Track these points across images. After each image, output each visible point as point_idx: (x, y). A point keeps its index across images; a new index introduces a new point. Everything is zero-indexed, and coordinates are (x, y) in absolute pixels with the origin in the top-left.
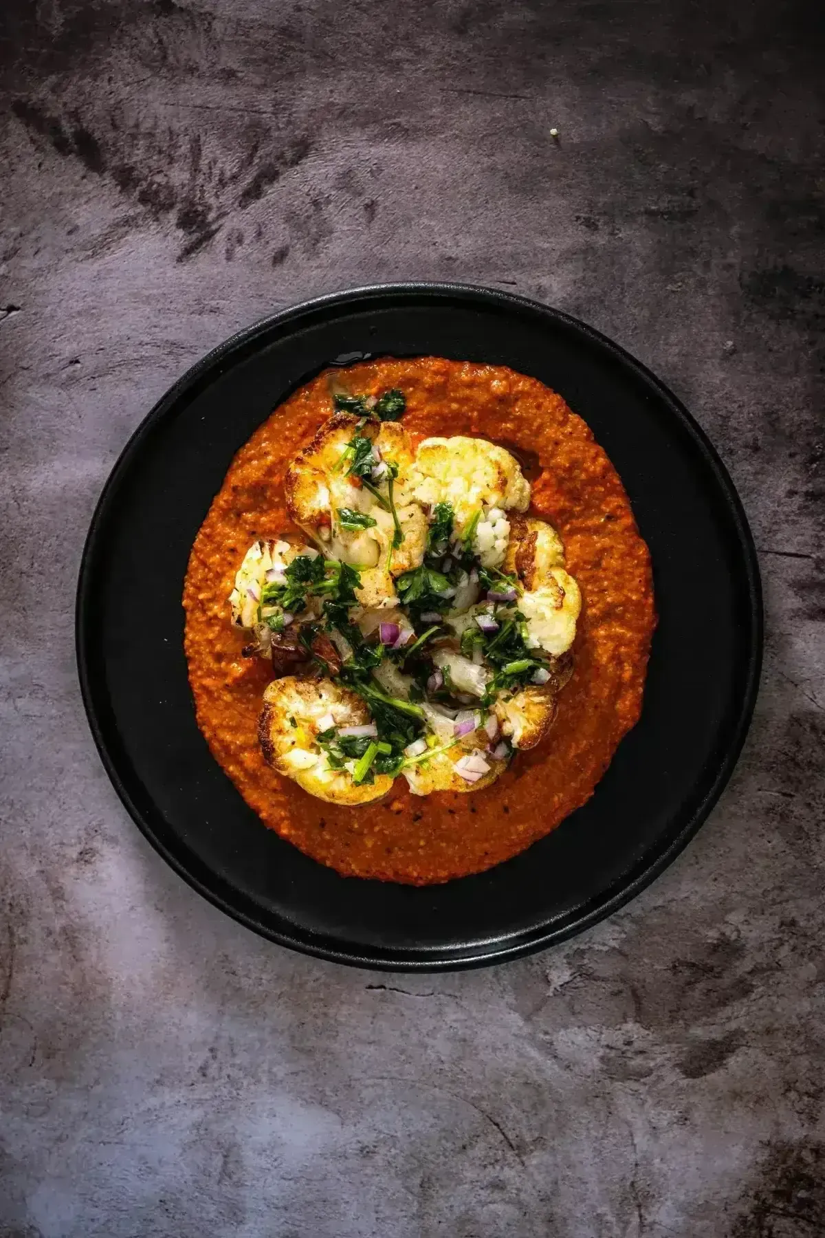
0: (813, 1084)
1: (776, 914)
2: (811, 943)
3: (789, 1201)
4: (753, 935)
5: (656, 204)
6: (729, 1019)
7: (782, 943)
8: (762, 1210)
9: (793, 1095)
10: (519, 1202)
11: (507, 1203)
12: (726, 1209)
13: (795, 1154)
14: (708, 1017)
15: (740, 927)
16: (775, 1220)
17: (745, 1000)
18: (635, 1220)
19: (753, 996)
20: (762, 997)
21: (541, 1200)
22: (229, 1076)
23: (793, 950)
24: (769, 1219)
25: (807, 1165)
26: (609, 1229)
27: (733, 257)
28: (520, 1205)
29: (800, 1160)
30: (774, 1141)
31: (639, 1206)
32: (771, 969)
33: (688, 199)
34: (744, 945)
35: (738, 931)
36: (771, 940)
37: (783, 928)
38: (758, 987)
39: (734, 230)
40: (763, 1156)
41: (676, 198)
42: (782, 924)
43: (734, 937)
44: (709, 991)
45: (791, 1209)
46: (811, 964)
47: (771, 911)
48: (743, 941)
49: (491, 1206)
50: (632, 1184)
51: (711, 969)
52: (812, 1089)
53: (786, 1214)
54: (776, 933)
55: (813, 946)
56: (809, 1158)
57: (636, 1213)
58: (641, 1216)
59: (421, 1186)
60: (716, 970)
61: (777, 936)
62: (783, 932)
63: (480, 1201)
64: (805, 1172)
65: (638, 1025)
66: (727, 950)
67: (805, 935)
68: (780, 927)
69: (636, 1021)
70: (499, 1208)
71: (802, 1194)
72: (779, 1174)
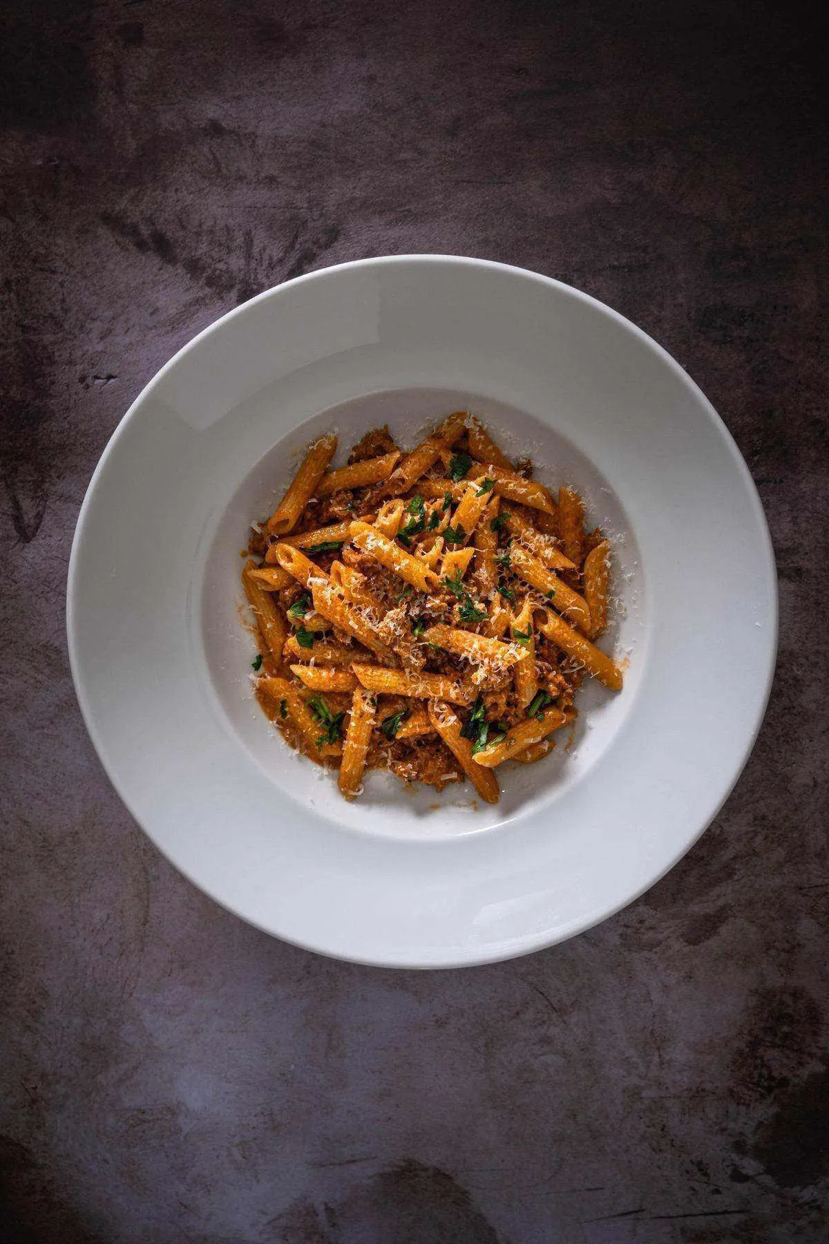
0: (788, 941)
1: (749, 812)
2: (778, 833)
3: (776, 1035)
4: (734, 829)
5: (617, 260)
6: (718, 896)
7: (756, 833)
8: (754, 1044)
9: (773, 952)
10: (564, 1053)
11: (555, 1054)
12: (726, 1046)
13: (777, 997)
14: (702, 896)
15: (722, 824)
16: (765, 1051)
17: (729, 881)
18: (656, 1059)
19: (736, 877)
20: (743, 877)
21: (582, 1050)
22: (328, 972)
23: (765, 839)
24: (761, 1051)
25: (788, 1006)
26: (637, 1068)
27: (681, 299)
28: (565, 1054)
29: (782, 1002)
30: (760, 990)
31: (658, 1049)
32: (749, 855)
33: (643, 254)
34: (726, 838)
35: (721, 827)
36: (747, 833)
37: (757, 822)
38: (739, 870)
39: (681, 276)
40: (753, 1001)
41: (633, 254)
42: (755, 819)
43: (718, 832)
44: (702, 875)
45: (778, 1041)
46: (779, 849)
47: (745, 810)
48: (725, 836)
49: (543, 1058)
50: (652, 1032)
51: (703, 858)
52: (787, 946)
53: (774, 1045)
54: (751, 826)
55: (781, 835)
56: (788, 999)
57: (657, 1054)
58: (660, 1056)
59: (486, 1045)
60: (706, 859)
61: (752, 829)
62: (756, 825)
63: (533, 1054)
64: (786, 1011)
65: (648, 907)
66: (713, 843)
67: (773, 827)
68: (754, 822)
69: (646, 904)
70: (549, 1059)
71: (786, 1029)
72: (765, 1016)
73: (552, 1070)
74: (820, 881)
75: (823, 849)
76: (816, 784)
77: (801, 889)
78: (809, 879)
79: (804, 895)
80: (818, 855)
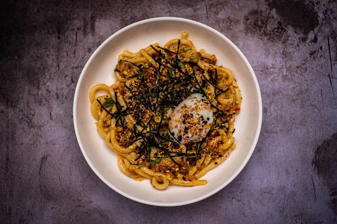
73: (277, 108)
74: (205, 10)
75: (193, 9)
76: (170, 12)
77: (208, 17)
78: (204, 14)
79: (210, 16)
80: (195, 11)
